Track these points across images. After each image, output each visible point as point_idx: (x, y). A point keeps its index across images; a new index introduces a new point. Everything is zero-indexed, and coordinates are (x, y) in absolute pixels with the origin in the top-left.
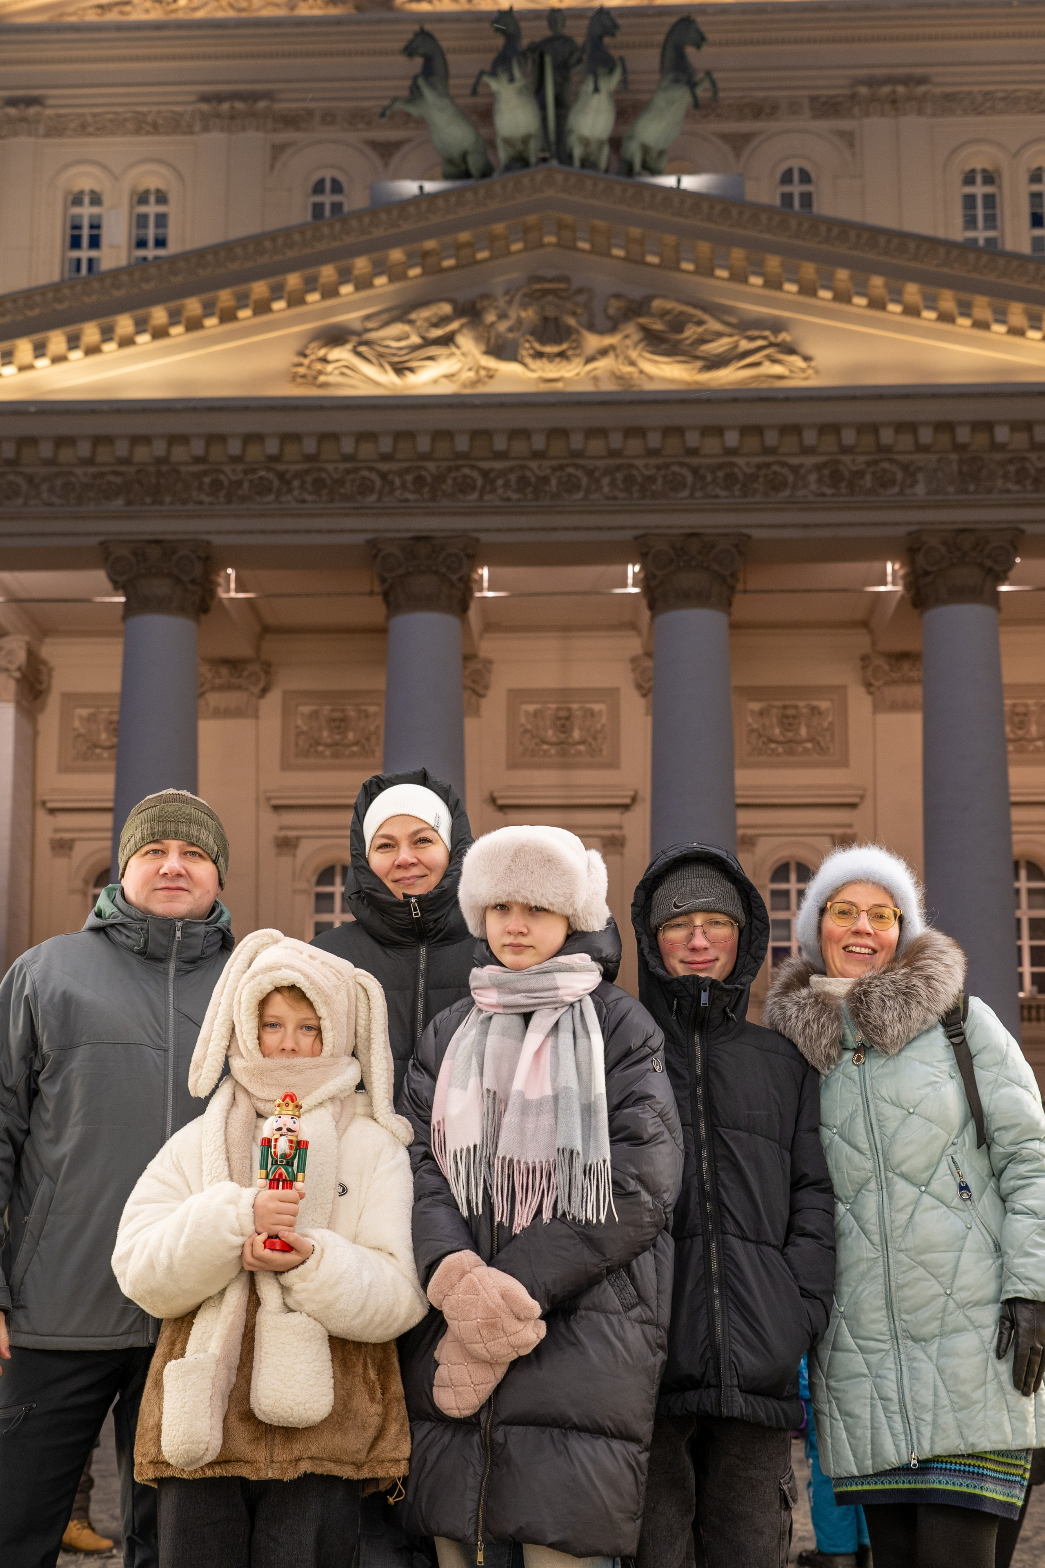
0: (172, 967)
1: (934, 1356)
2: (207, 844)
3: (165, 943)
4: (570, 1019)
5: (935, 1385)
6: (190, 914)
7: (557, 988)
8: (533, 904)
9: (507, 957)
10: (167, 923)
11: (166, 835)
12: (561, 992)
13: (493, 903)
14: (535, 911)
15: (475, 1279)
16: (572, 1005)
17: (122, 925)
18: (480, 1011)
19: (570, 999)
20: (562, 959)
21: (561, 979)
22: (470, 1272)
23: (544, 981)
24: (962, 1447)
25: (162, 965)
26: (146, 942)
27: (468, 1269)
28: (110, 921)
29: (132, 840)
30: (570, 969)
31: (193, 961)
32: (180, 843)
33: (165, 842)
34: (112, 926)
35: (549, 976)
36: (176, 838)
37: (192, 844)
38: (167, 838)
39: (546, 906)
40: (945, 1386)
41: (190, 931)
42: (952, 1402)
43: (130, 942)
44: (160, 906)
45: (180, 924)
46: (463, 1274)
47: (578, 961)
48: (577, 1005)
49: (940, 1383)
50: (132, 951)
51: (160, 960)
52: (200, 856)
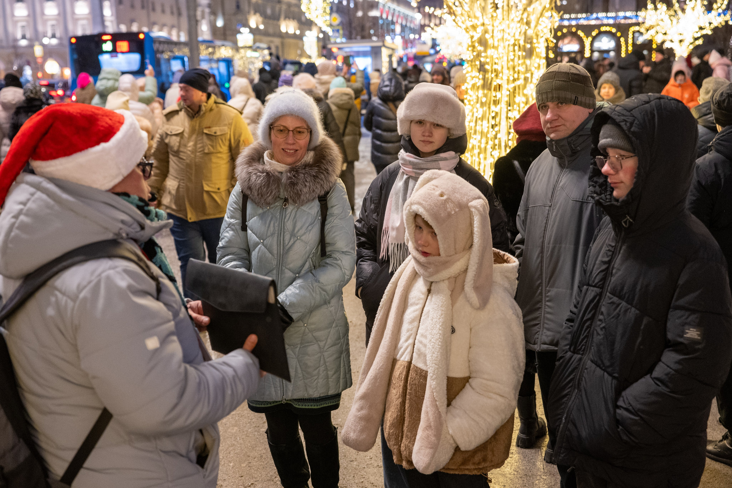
1: (297, 353)
5: (296, 367)
24: (306, 395)
40: (301, 368)
42: (303, 375)
49: (298, 366)
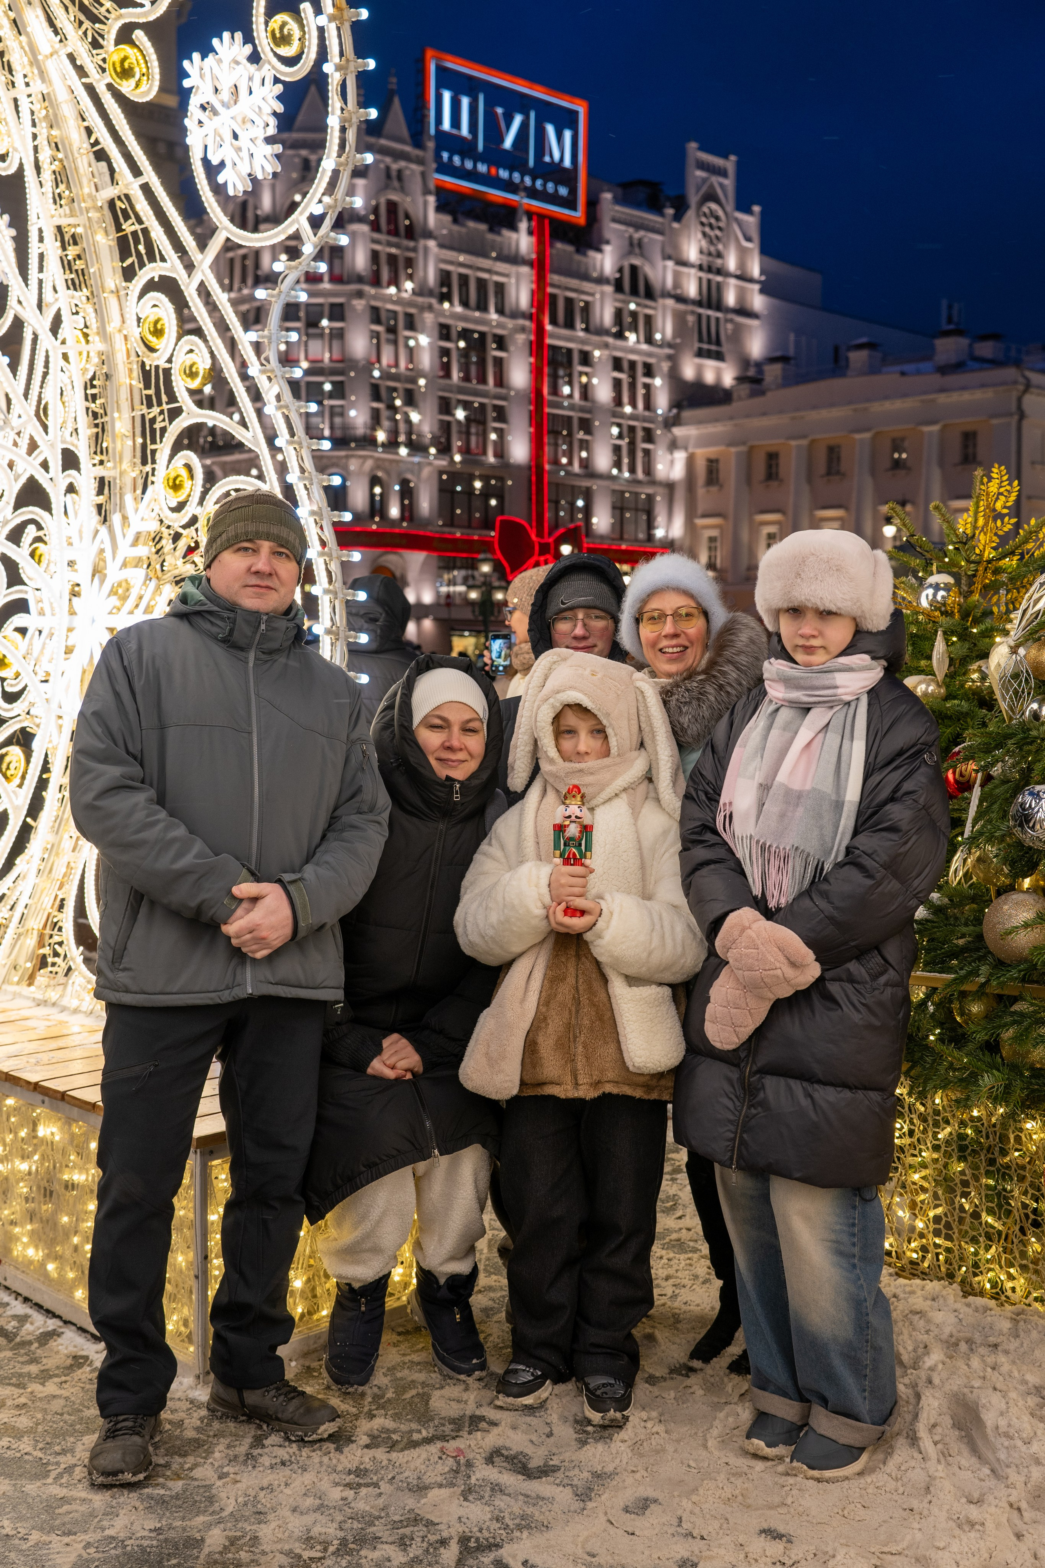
0: (252, 656)
2: (294, 547)
3: (249, 634)
4: (843, 718)
6: (275, 611)
7: (836, 687)
8: (822, 609)
9: (799, 657)
10: (255, 616)
11: (259, 536)
12: (840, 691)
13: (785, 606)
14: (826, 614)
15: (754, 935)
16: (848, 703)
17: (210, 612)
18: (771, 701)
19: (848, 698)
20: (843, 660)
21: (840, 678)
22: (750, 928)
23: (826, 679)
25: (243, 654)
26: (231, 631)
27: (747, 925)
28: (197, 608)
29: (224, 536)
30: (849, 669)
31: (271, 652)
32: (272, 544)
33: (258, 542)
34: (198, 613)
35: (829, 675)
36: (267, 539)
37: (282, 546)
38: (260, 538)
39: (834, 609)
41: (274, 625)
43: (214, 630)
44: (249, 601)
45: (265, 618)
46: (743, 930)
47: (858, 662)
48: (853, 705)
50: (216, 638)
51: (242, 649)
52: (287, 556)
